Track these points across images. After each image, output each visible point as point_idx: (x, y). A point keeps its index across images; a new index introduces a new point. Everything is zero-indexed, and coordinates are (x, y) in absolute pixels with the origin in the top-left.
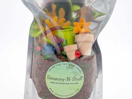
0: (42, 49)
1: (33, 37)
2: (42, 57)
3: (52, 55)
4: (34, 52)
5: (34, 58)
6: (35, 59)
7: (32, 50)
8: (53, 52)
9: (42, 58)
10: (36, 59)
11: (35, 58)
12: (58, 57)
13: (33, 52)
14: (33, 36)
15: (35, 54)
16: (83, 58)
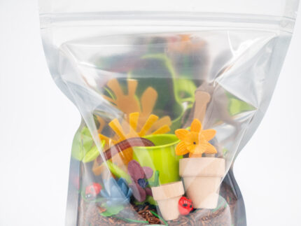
0: (102, 191)
1: (81, 162)
2: (100, 212)
3: (124, 205)
4: (82, 196)
5: (82, 210)
6: (84, 215)
7: (78, 192)
8: (126, 200)
9: (102, 215)
10: (88, 214)
11: (85, 210)
12: (137, 211)
13: (80, 195)
14: (80, 159)
15: (84, 201)
16: (199, 215)
